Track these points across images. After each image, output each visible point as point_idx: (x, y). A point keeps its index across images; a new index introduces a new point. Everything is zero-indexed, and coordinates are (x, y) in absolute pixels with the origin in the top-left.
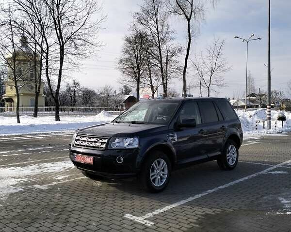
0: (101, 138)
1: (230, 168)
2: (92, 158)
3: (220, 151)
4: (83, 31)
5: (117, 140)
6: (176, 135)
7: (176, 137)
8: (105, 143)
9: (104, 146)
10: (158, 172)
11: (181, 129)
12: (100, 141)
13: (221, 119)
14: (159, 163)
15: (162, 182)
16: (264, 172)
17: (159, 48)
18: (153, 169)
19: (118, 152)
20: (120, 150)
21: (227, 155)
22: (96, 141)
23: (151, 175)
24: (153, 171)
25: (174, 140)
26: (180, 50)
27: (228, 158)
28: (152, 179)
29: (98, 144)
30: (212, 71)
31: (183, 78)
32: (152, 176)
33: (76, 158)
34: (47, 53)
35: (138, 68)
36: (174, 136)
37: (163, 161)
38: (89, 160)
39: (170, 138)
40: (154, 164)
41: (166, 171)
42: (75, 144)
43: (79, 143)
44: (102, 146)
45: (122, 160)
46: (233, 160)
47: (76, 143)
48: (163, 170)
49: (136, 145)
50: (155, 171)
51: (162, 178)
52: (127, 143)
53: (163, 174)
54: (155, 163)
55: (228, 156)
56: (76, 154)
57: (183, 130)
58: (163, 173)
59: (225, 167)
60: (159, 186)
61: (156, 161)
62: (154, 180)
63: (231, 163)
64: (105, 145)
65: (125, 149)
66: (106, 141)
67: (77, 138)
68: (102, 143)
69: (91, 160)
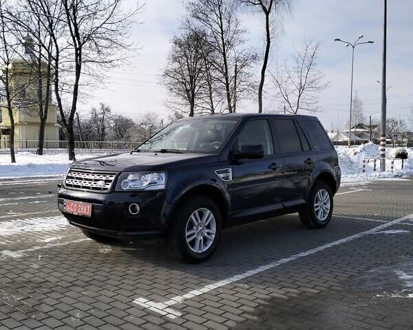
0: (105, 174)
1: (319, 226)
2: (89, 206)
3: (304, 198)
4: (109, 26)
5: (131, 177)
6: (230, 170)
7: (231, 174)
8: (110, 181)
9: (109, 187)
10: (200, 228)
11: (240, 160)
12: (104, 178)
13: (306, 147)
14: (201, 214)
15: (206, 245)
16: (373, 231)
17: (224, 55)
18: (191, 226)
19: (131, 195)
20: (134, 193)
21: (315, 205)
22: (98, 178)
23: (187, 234)
24: (191, 227)
25: (227, 178)
26: (254, 58)
27: (316, 210)
28: (188, 240)
29: (100, 184)
30: (301, 88)
31: (258, 100)
32: (189, 236)
33: (65, 206)
34: (57, 60)
35: (191, 82)
36: (227, 172)
37: (209, 212)
38: (86, 210)
39: (221, 175)
40: (192, 216)
41: (214, 229)
42: (67, 185)
43: (71, 183)
44: (107, 187)
45: (138, 208)
46: (324, 212)
47: (67, 182)
48: (208, 227)
49: (161, 186)
50: (195, 228)
51: (205, 240)
52: (147, 182)
53: (208, 233)
54: (194, 215)
55: (317, 207)
56: (65, 200)
57: (243, 163)
58: (207, 231)
59: (312, 223)
60: (200, 252)
61: (196, 212)
62: (193, 243)
63: (321, 218)
64: (111, 184)
65: (142, 191)
66: (112, 178)
67: (69, 175)
68: (106, 181)
69: (88, 209)
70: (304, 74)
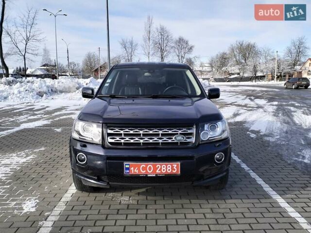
0: (179, 127)
42: (111, 143)
43: (122, 141)
44: (189, 140)
45: (224, 156)
47: (110, 140)
64: (193, 137)
66: (194, 131)
67: (110, 131)
69: (175, 168)
70: (28, 29)
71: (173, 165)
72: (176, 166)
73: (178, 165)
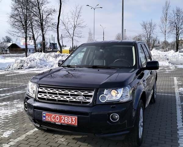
7: (146, 81)
8: (91, 96)
12: (83, 94)
17: (39, 8)
22: (76, 93)
35: (25, 21)
43: (45, 97)
44: (88, 101)
47: (40, 96)
56: (44, 112)
64: (91, 99)
67: (40, 90)
68: (86, 96)
69: (73, 120)
71: (73, 118)
72: (74, 119)
73: (75, 118)
